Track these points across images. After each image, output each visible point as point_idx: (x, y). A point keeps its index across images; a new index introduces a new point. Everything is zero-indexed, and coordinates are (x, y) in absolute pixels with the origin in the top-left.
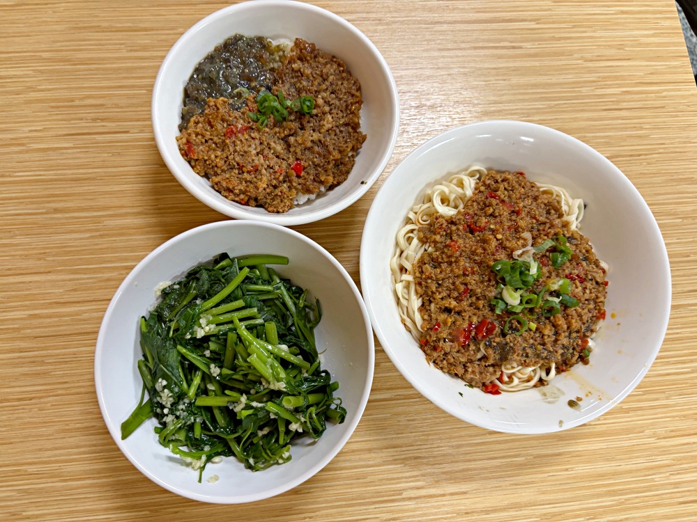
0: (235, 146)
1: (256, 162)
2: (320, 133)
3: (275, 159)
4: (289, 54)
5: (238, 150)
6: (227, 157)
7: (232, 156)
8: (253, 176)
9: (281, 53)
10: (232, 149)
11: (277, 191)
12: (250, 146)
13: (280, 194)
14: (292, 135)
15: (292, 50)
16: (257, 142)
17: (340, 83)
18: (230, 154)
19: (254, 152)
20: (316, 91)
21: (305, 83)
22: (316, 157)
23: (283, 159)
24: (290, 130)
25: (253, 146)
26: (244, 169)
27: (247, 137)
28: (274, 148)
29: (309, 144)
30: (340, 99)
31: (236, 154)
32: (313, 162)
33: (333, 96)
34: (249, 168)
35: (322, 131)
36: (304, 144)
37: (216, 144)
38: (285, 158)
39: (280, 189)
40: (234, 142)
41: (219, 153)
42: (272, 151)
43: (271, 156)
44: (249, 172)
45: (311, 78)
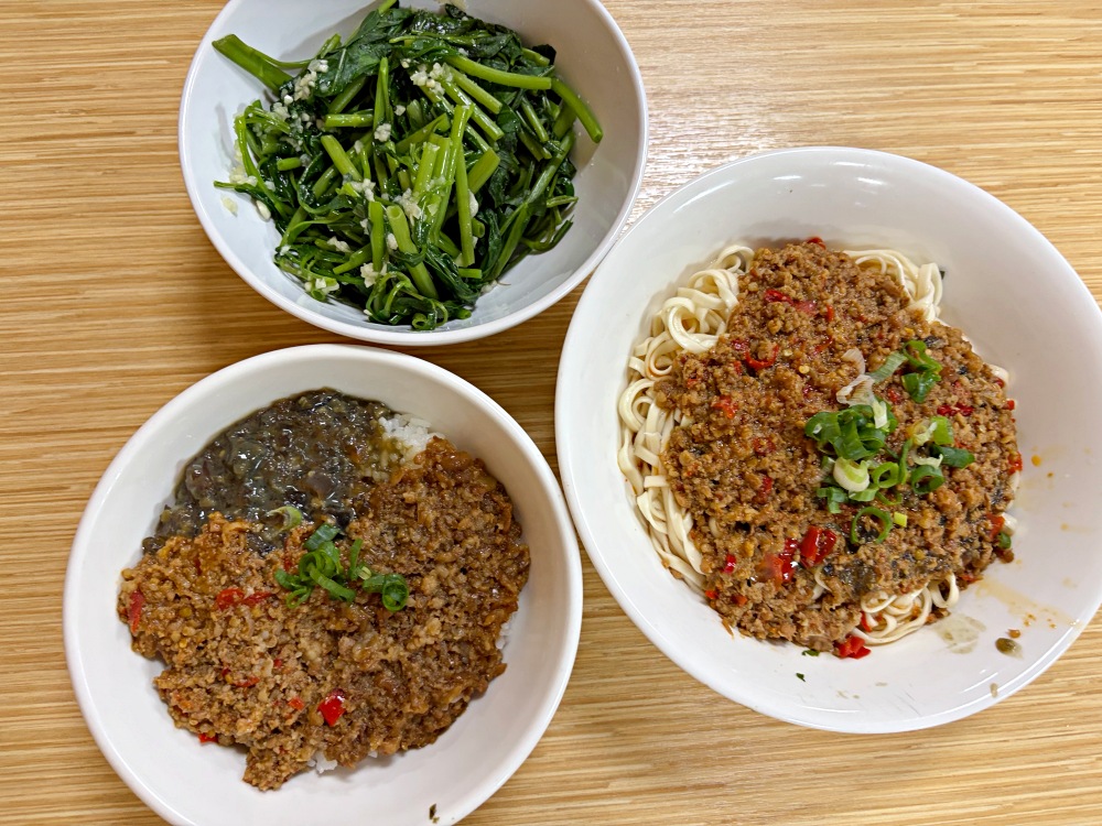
1: (256, 670)
2: (406, 649)
3: (299, 674)
4: (409, 466)
5: (231, 636)
6: (205, 642)
7: (215, 644)
8: (240, 696)
9: (395, 457)
10: (218, 630)
12: (257, 633)
13: (277, 750)
15: (415, 461)
16: (277, 628)
18: (214, 639)
19: (262, 648)
23: (313, 677)
24: (350, 622)
25: (266, 634)
26: (228, 677)
27: (258, 612)
28: (304, 651)
29: (373, 666)
30: (472, 591)
31: (225, 642)
32: (369, 703)
33: (462, 578)
34: (238, 678)
35: (412, 647)
36: (362, 664)
37: (194, 610)
39: (283, 740)
40: (228, 619)
42: (299, 654)
43: (292, 663)
44: (234, 688)
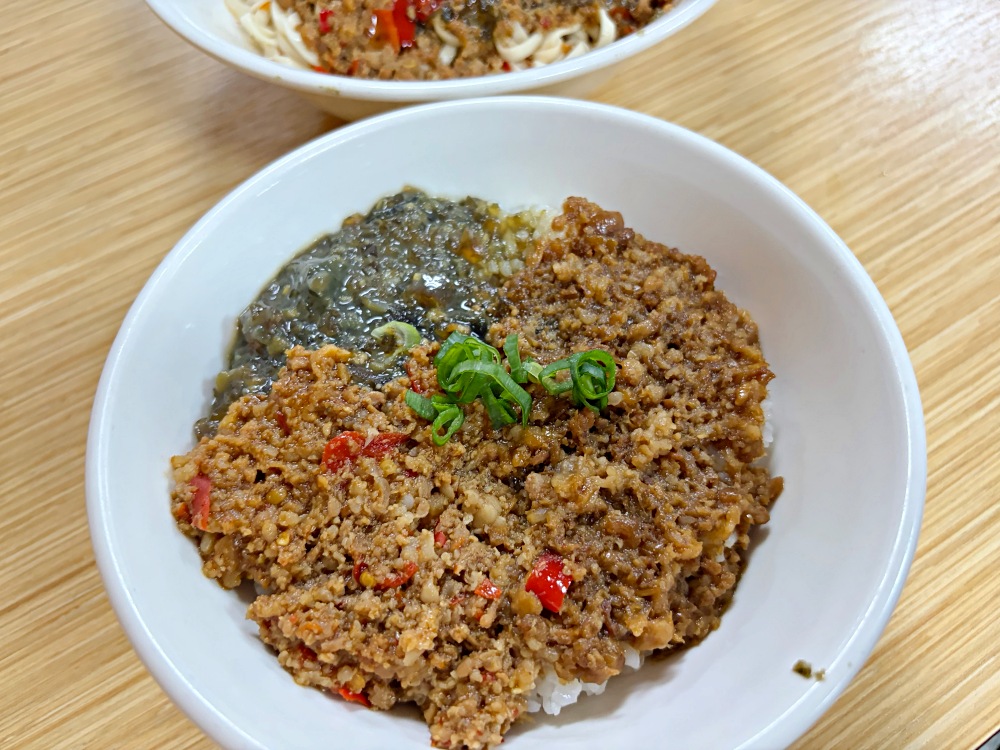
0: (348, 495)
1: (409, 553)
2: (632, 467)
3: (476, 546)
4: (545, 234)
5: (357, 510)
6: (317, 533)
7: (333, 530)
8: (393, 603)
9: (523, 235)
10: (334, 506)
11: (470, 667)
12: (397, 498)
13: (477, 676)
14: (539, 469)
15: (556, 227)
16: (422, 485)
17: (697, 316)
18: (329, 525)
19: (408, 519)
20: (622, 340)
21: (587, 316)
22: (616, 547)
23: (502, 548)
25: (409, 499)
26: (366, 577)
27: (392, 467)
28: (475, 510)
29: (594, 502)
31: (348, 523)
32: (604, 565)
34: (382, 572)
36: (576, 499)
37: (289, 486)
38: (510, 544)
39: (478, 658)
40: (346, 485)
41: (290, 518)
42: (468, 519)
43: (461, 533)
44: (380, 590)
45: (609, 304)
